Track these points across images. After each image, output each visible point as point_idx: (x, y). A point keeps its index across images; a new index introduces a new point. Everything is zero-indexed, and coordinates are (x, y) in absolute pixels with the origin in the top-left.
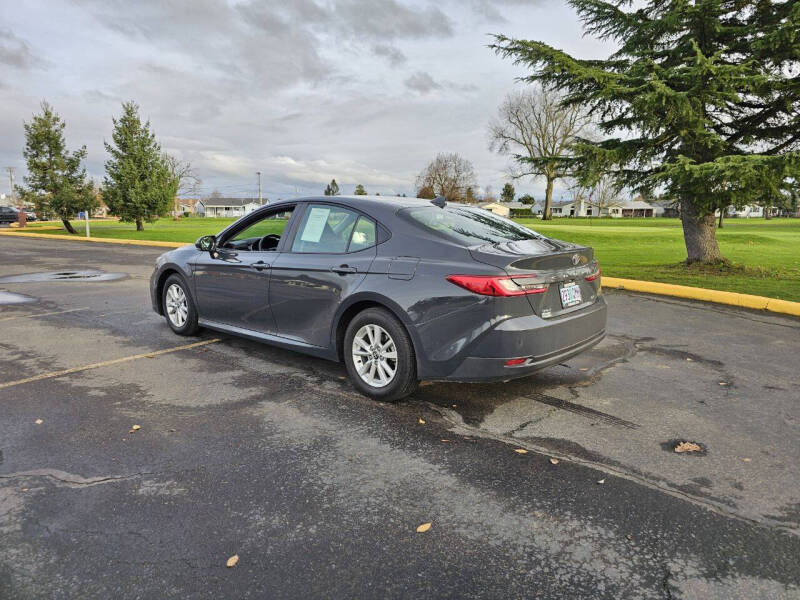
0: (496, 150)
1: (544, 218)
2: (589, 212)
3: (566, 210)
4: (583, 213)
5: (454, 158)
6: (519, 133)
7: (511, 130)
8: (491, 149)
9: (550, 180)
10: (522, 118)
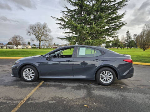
0: (28, 35)
1: (39, 48)
2: (47, 47)
3: (43, 47)
4: (46, 48)
5: (19, 36)
6: (33, 32)
7: (31, 31)
8: (27, 35)
9: (40, 41)
10: (33, 29)
